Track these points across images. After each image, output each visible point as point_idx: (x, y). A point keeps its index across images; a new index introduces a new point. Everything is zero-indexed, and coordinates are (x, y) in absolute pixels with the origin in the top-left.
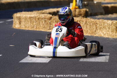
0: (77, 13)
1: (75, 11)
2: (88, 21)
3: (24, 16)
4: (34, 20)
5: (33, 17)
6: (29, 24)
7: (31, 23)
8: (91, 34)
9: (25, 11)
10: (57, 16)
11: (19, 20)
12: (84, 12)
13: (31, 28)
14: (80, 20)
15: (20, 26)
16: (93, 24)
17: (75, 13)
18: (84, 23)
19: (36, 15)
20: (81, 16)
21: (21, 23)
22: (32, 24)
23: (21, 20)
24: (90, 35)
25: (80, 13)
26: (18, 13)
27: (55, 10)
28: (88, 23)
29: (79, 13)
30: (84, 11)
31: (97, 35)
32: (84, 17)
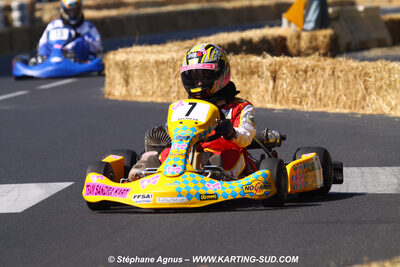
0: (304, 44)
1: (299, 37)
2: (340, 68)
3: (139, 58)
4: (171, 70)
5: (168, 61)
6: (156, 83)
7: (160, 79)
8: (350, 108)
9: (140, 43)
10: (240, 56)
11: (123, 74)
12: (327, 40)
13: (162, 96)
14: (316, 66)
15: (127, 91)
16: (355, 77)
17: (299, 43)
18: (326, 76)
19: (174, 55)
20: (317, 54)
21: (130, 80)
22: (162, 84)
23: (131, 72)
24: (346, 111)
25: (314, 44)
26: (120, 50)
27: (234, 37)
28: (339, 74)
29: (311, 42)
30: (325, 37)
31: (368, 111)
32: (325, 55)
